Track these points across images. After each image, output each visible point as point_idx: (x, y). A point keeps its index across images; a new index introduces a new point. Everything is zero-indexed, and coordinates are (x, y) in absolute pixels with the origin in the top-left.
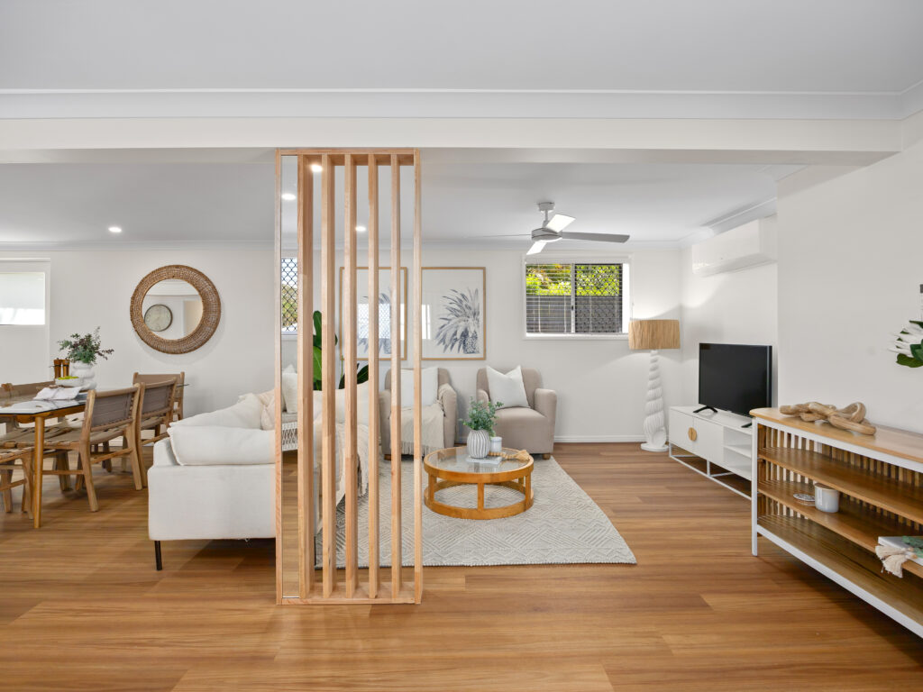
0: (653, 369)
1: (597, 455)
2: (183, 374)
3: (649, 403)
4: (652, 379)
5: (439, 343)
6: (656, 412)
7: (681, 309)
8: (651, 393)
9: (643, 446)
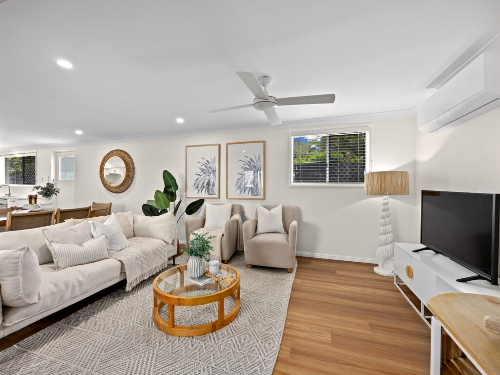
0: (384, 210)
1: (333, 272)
2: (111, 203)
3: (381, 236)
4: (383, 218)
5: (237, 189)
6: (386, 244)
7: (415, 163)
8: (382, 228)
9: (376, 269)
